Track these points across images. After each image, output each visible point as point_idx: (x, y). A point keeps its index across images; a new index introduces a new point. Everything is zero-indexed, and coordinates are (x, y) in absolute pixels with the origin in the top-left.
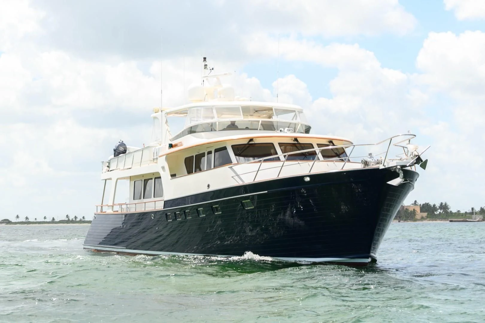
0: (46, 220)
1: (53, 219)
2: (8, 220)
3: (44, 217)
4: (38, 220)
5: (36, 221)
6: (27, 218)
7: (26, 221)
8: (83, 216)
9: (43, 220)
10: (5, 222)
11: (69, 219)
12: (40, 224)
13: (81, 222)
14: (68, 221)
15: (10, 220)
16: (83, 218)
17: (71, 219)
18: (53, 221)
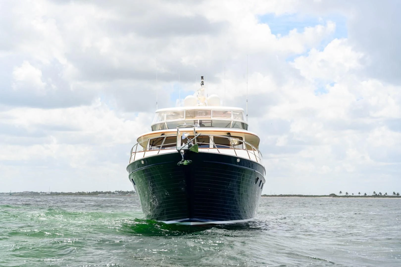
0: (360, 195)
1: (365, 194)
2: (334, 194)
3: (358, 193)
4: (354, 195)
5: (353, 195)
6: (347, 193)
7: (347, 195)
8: (385, 193)
9: (358, 195)
10: (332, 196)
11: (376, 194)
12: (356, 197)
13: (384, 196)
14: (376, 196)
15: (336, 194)
16: (386, 194)
17: (378, 194)
18: (365, 196)
